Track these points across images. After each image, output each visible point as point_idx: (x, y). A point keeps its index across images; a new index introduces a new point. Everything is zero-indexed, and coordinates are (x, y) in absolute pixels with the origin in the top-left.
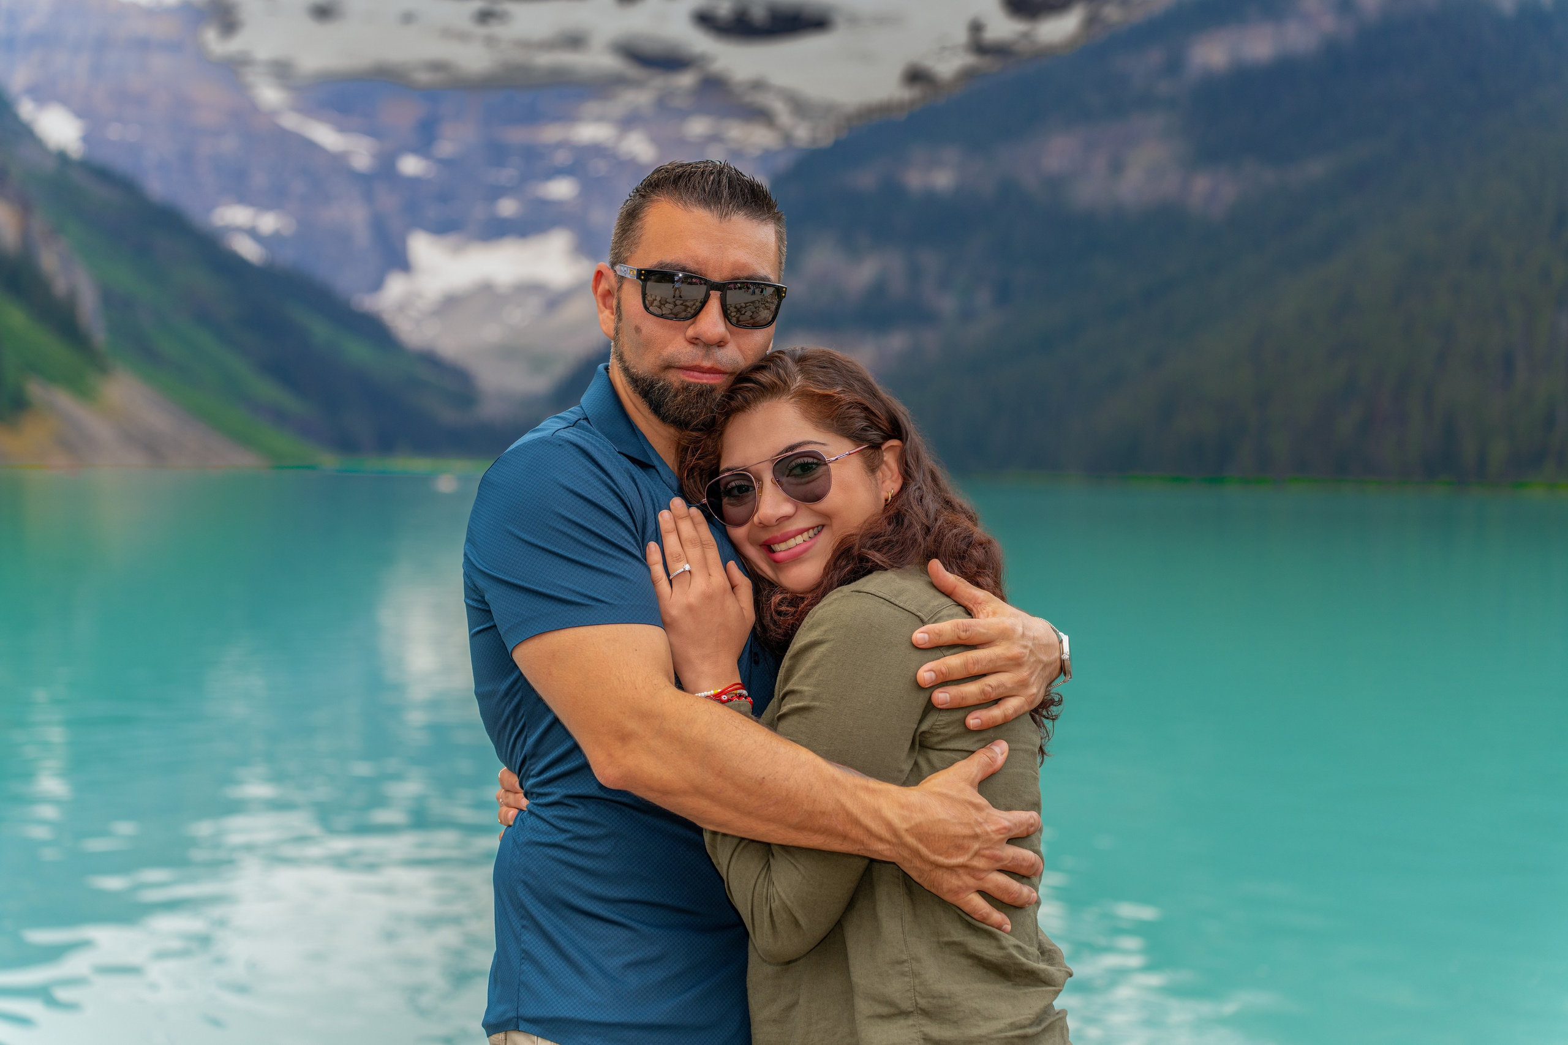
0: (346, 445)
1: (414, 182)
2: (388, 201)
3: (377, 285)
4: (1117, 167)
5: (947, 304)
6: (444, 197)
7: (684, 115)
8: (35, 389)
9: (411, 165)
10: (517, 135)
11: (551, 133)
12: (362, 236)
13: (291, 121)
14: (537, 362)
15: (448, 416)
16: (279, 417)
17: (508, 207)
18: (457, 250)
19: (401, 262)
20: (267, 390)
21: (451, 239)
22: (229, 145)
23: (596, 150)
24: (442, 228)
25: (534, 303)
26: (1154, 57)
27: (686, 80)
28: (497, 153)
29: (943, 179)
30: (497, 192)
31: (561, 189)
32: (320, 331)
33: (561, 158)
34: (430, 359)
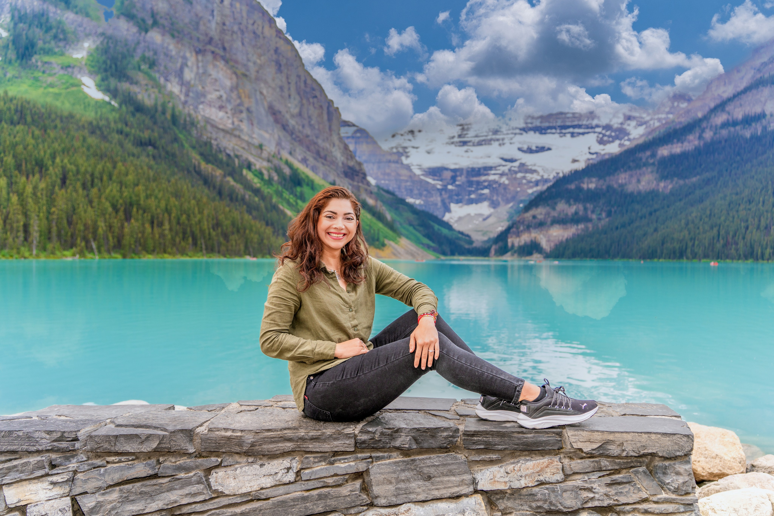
0: (444, 253)
1: (451, 191)
2: (445, 196)
3: (444, 216)
4: (639, 181)
5: (594, 217)
6: (458, 195)
7: (516, 173)
8: (386, 242)
9: (450, 187)
10: (475, 179)
11: (483, 178)
12: (440, 204)
13: (422, 177)
14: (484, 234)
15: (467, 246)
16: (429, 247)
17: (473, 196)
18: (461, 207)
19: (448, 210)
20: (426, 241)
21: (460, 204)
22: (409, 184)
23: (495, 182)
24: (458, 202)
25: (481, 219)
26: (648, 153)
27: (516, 164)
28: (470, 183)
29: (592, 186)
30: (470, 193)
31: (486, 191)
32: (436, 227)
33: (486, 184)
34: (462, 233)
